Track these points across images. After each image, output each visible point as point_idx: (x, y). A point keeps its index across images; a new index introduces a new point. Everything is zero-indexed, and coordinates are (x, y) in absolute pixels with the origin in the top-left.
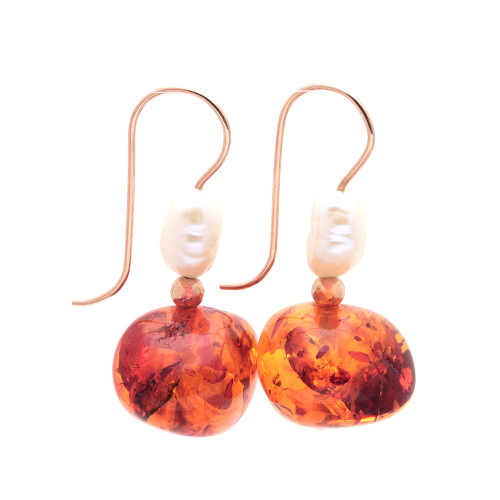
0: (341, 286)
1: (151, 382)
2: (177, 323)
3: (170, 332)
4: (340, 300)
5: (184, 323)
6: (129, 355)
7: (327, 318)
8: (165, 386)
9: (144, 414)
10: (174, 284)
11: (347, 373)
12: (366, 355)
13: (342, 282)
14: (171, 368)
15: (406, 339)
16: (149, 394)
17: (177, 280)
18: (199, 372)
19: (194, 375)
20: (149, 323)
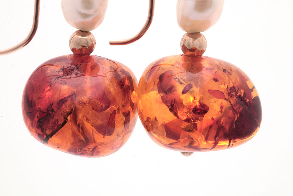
0: (204, 40)
1: (50, 110)
2: (73, 66)
3: (67, 72)
4: (203, 52)
5: (78, 66)
6: (35, 92)
7: (192, 64)
8: (62, 114)
9: (45, 136)
10: (71, 36)
11: (207, 106)
12: (222, 92)
13: (204, 37)
14: (66, 99)
15: (256, 86)
16: (49, 120)
17: (74, 33)
18: (89, 103)
19: (85, 106)
20: (51, 66)
